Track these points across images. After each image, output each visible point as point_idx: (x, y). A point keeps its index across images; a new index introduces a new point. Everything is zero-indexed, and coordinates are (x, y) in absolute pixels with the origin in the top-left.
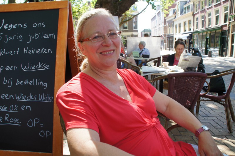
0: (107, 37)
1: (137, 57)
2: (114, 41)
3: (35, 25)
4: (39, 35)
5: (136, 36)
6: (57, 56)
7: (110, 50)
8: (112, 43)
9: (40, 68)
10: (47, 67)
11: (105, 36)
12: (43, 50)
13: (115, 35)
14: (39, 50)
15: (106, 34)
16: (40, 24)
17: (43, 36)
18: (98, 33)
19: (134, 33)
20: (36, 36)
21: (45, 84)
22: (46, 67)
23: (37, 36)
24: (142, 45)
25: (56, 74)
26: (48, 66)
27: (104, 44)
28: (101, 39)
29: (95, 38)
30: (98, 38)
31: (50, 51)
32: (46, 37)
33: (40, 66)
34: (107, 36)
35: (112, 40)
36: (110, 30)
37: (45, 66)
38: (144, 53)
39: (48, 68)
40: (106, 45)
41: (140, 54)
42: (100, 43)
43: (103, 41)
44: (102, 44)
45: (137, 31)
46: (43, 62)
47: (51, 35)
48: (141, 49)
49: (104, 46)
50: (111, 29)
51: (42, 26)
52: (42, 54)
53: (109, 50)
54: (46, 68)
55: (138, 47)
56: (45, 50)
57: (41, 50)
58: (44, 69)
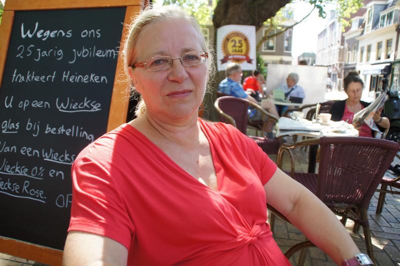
0: (177, 62)
1: (281, 100)
2: (194, 72)
3: (85, 34)
4: (89, 51)
5: (288, 63)
6: (114, 89)
8: (186, 75)
9: (86, 108)
10: (96, 108)
11: (174, 61)
12: (93, 78)
13: (196, 61)
14: (87, 77)
15: (177, 57)
16: (92, 33)
17: (96, 53)
18: (162, 53)
19: (285, 58)
20: (84, 53)
21: (90, 137)
22: (95, 107)
23: (86, 53)
24: (292, 80)
26: (98, 105)
27: (171, 78)
28: (167, 66)
29: (157, 62)
30: (162, 64)
31: (104, 79)
32: (101, 54)
33: (86, 104)
34: (179, 61)
36: (187, 50)
37: (94, 104)
38: (294, 94)
39: (97, 110)
40: (174, 79)
41: (286, 95)
42: (165, 74)
43: (170, 71)
44: (168, 78)
45: (290, 55)
46: (91, 98)
47: (109, 52)
48: (289, 86)
49: (172, 81)
50: (187, 47)
51: (96, 35)
52: (91, 84)
54: (95, 109)
55: (285, 84)
56: (97, 78)
57: (90, 76)
58: (92, 110)
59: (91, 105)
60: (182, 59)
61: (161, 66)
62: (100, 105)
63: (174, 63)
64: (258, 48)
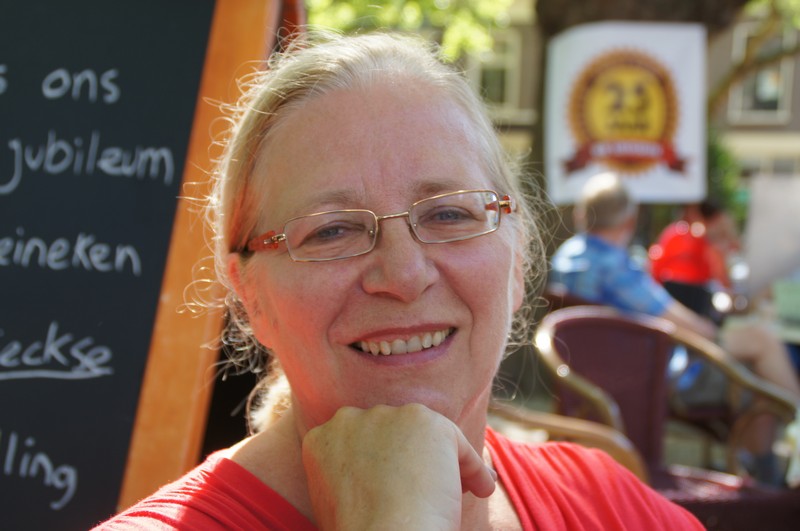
3: (57, 84)
4: (75, 149)
7: (416, 323)
9: (53, 364)
10: (92, 365)
11: (385, 224)
12: (87, 251)
14: (60, 248)
15: (396, 211)
16: (86, 85)
17: (99, 157)
20: (53, 156)
21: (63, 477)
22: (87, 361)
23: (59, 156)
25: (145, 415)
26: (101, 354)
28: (362, 244)
30: (342, 236)
31: (128, 261)
32: (119, 164)
33: (52, 350)
34: (401, 224)
35: (441, 256)
36: (432, 188)
37: (85, 351)
39: (97, 372)
42: (352, 272)
43: (368, 261)
44: (359, 283)
46: (75, 327)
47: (149, 162)
49: (378, 295)
50: (433, 175)
51: (102, 91)
52: (75, 273)
53: (406, 325)
54: (87, 369)
56: (99, 252)
57: (73, 244)
58: (76, 374)
59: (75, 353)
60: (414, 220)
61: (337, 243)
62: (106, 354)
63: (384, 233)
64: (714, 107)
